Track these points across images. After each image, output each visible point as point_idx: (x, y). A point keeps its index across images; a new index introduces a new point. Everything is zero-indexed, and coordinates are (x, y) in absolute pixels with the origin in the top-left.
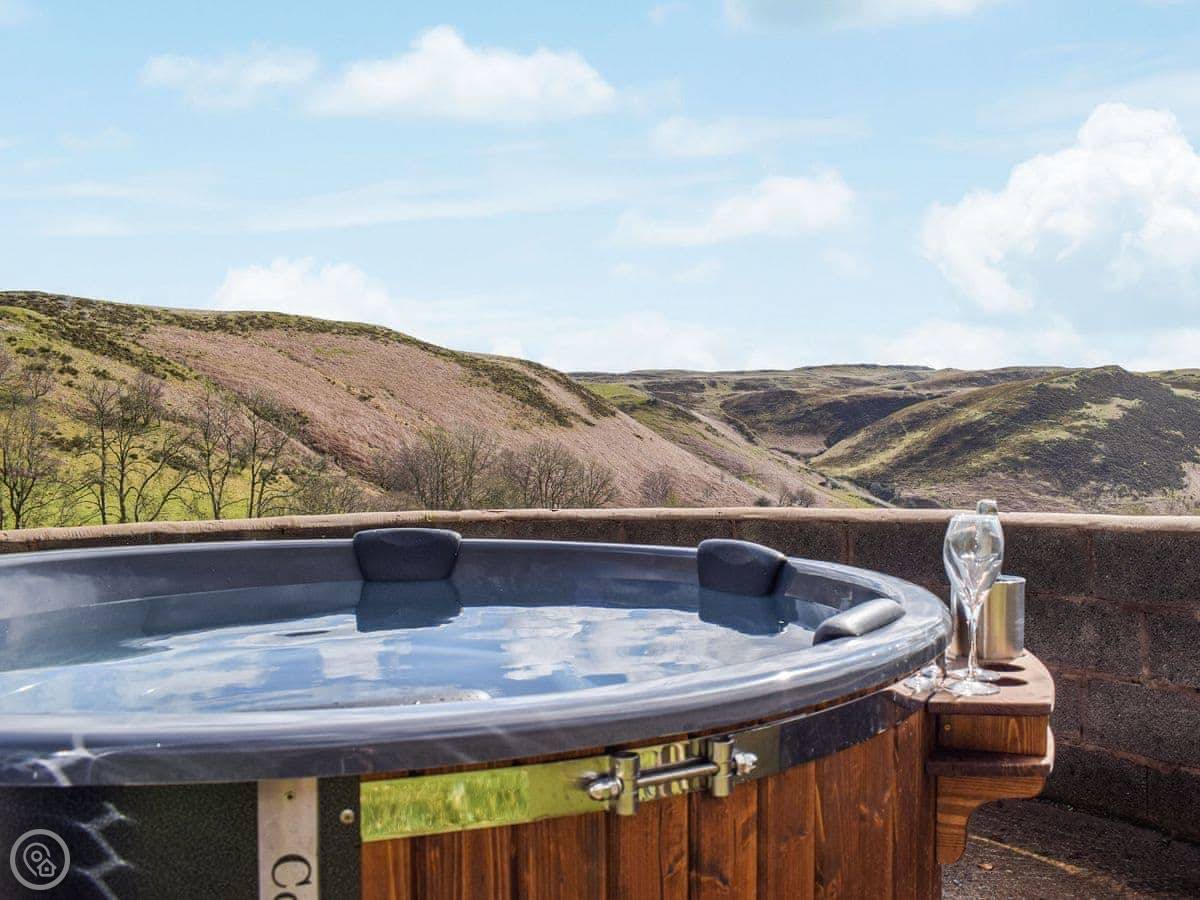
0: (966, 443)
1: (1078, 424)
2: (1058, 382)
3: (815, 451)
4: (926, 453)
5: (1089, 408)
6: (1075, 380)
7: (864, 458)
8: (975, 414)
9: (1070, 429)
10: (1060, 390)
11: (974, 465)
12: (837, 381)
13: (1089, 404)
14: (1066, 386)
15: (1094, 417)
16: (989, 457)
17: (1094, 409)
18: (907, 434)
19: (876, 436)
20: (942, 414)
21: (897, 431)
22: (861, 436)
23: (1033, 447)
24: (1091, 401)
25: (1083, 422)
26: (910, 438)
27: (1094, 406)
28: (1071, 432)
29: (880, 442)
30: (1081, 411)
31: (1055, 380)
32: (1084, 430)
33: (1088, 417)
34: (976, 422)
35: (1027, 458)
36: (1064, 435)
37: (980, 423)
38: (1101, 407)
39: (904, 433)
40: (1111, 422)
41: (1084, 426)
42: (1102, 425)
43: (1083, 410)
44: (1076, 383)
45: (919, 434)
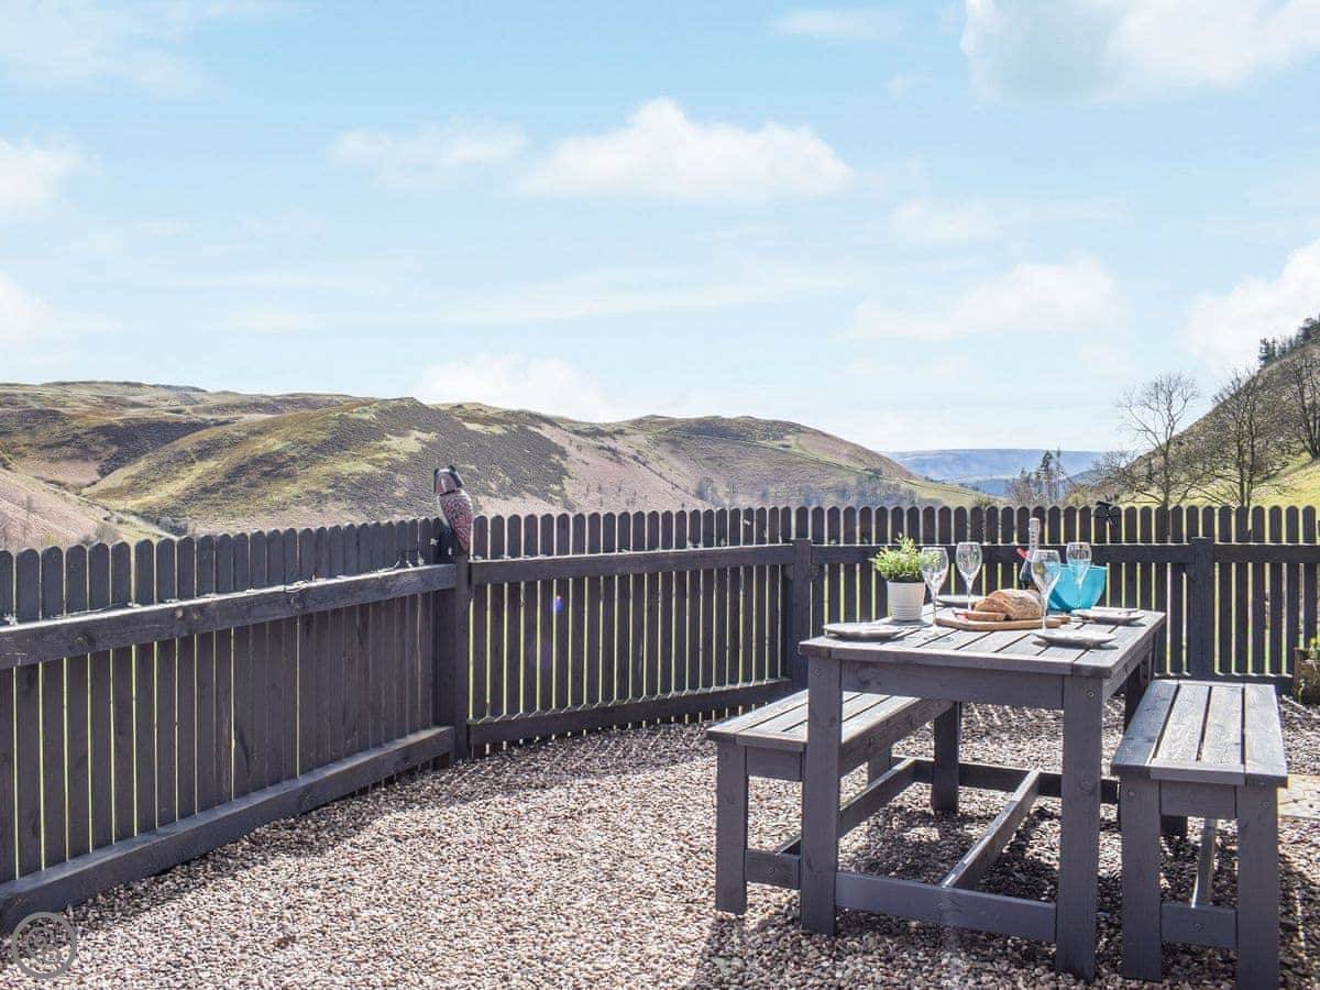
0: (266, 474)
1: (381, 456)
2: (359, 412)
3: (88, 481)
4: (222, 484)
5: (389, 440)
6: (374, 411)
7: (147, 489)
8: (273, 443)
9: (372, 462)
10: (360, 420)
11: (275, 498)
12: (100, 400)
13: (389, 436)
14: (366, 417)
15: (395, 450)
16: (291, 490)
17: (394, 442)
18: (197, 463)
19: (161, 465)
20: (235, 443)
21: (185, 460)
22: (142, 465)
23: (336, 481)
24: (391, 434)
25: (385, 454)
26: (200, 468)
27: (395, 438)
28: (373, 464)
29: (165, 471)
30: (382, 443)
31: (355, 411)
32: (386, 463)
33: (389, 450)
34: (274, 452)
35: (330, 491)
36: (367, 468)
37: (279, 453)
38: (402, 439)
39: (193, 462)
40: (411, 455)
41: (387, 459)
42: (403, 458)
43: (384, 442)
44: (376, 414)
45: (211, 464)
